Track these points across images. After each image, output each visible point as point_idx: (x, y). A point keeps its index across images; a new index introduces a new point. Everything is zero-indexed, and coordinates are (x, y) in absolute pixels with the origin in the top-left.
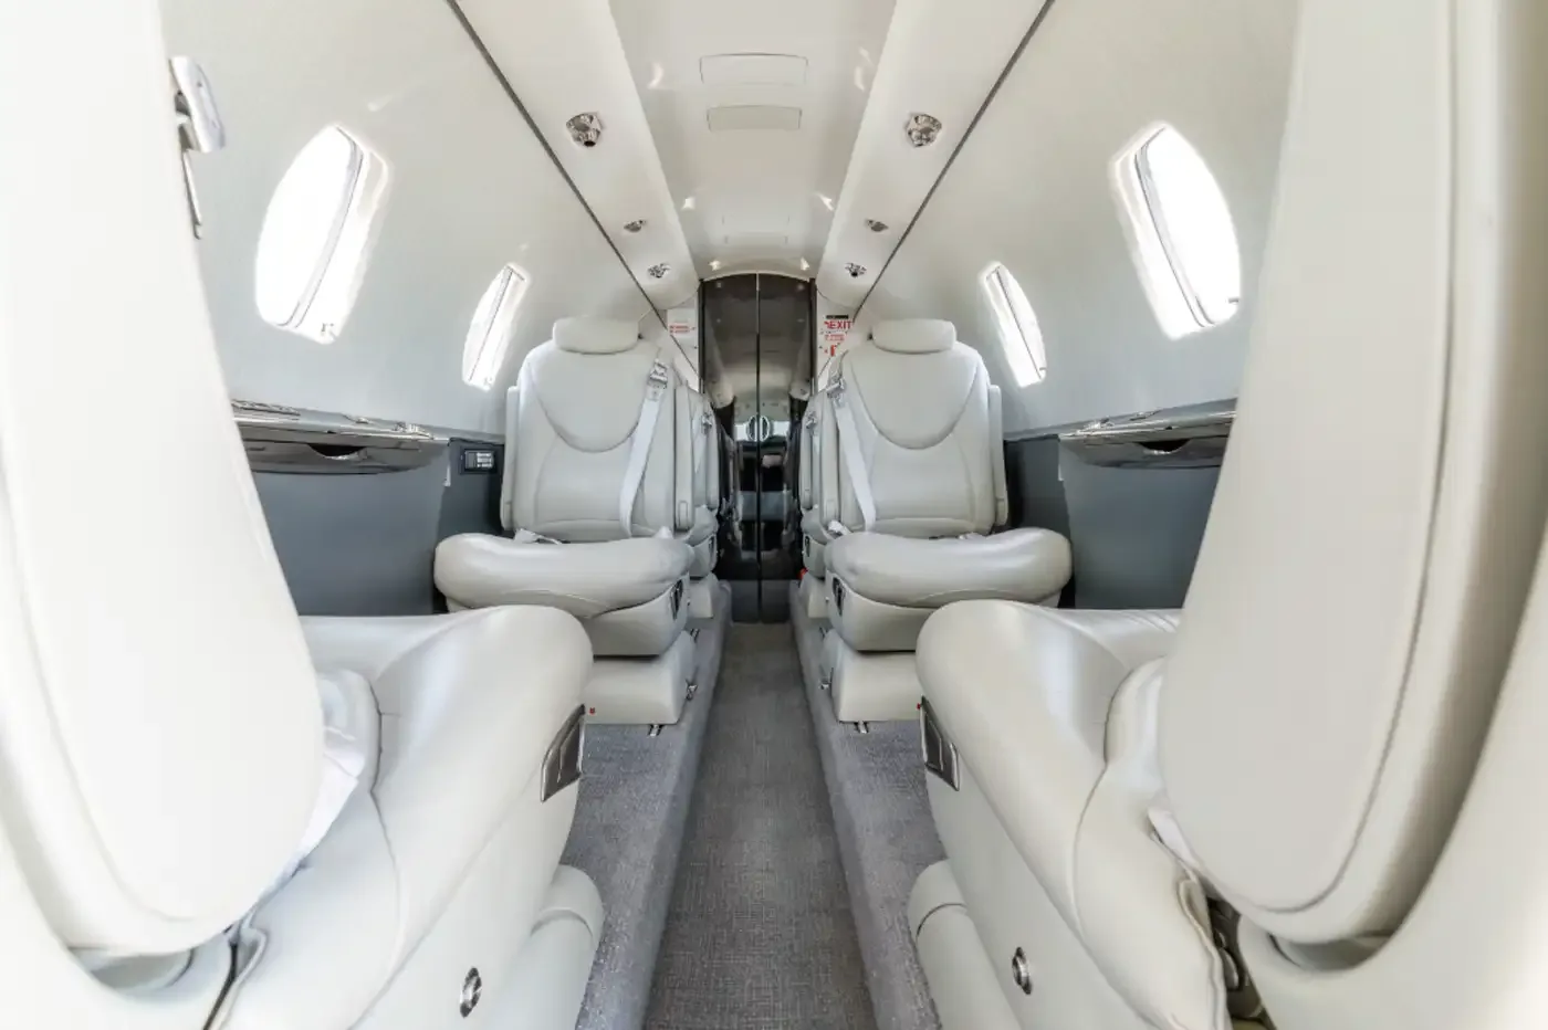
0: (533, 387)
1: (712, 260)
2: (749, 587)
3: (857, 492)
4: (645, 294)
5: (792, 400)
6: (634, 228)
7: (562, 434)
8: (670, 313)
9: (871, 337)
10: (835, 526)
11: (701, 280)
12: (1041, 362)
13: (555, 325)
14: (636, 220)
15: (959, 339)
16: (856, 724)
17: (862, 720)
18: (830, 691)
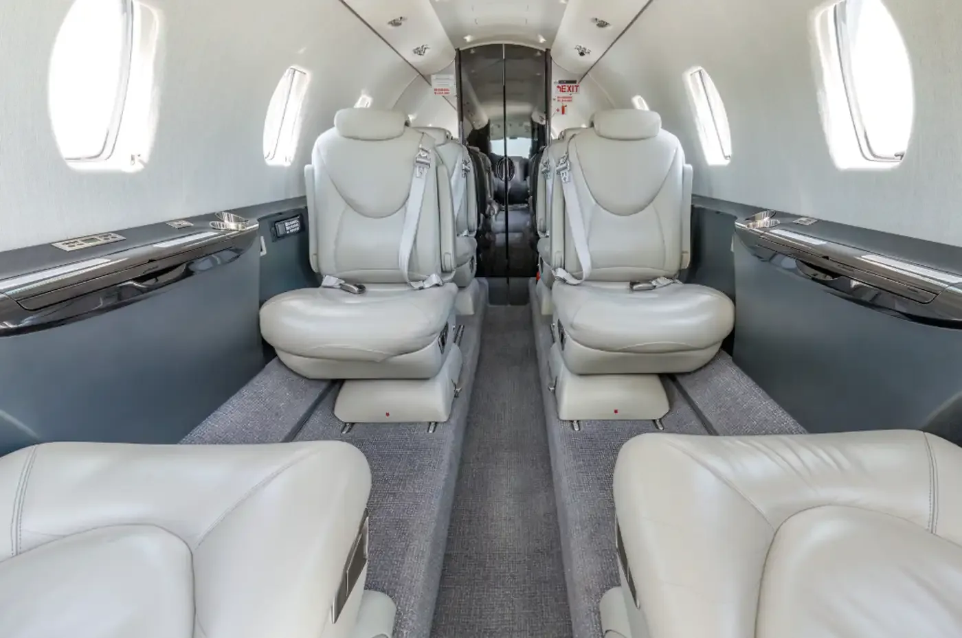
0: (323, 168)
1: (466, 35)
2: (500, 282)
3: (578, 250)
4: (413, 67)
5: (533, 123)
6: (395, 23)
7: (351, 204)
8: (433, 77)
9: (592, 125)
10: (561, 273)
11: (458, 51)
12: (729, 152)
13: (338, 113)
14: (397, 17)
15: (664, 127)
16: (572, 421)
17: (575, 418)
18: (554, 392)
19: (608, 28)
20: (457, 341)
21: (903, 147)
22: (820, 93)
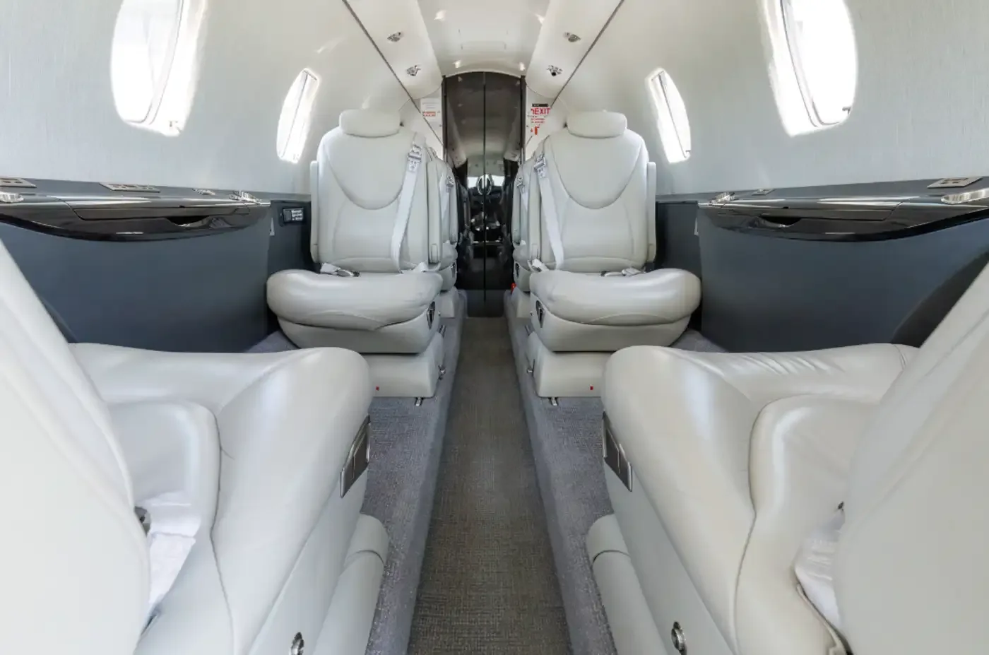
0: (327, 163)
2: (478, 294)
3: (552, 243)
4: (405, 89)
5: (505, 161)
6: (395, 38)
7: (350, 197)
8: (422, 102)
9: (566, 126)
10: (537, 263)
11: (444, 77)
12: (687, 147)
13: (342, 114)
14: (396, 32)
15: (629, 127)
16: (550, 398)
17: (554, 396)
18: (532, 374)
19: (578, 43)
20: (442, 332)
21: (849, 102)
22: (770, 67)
